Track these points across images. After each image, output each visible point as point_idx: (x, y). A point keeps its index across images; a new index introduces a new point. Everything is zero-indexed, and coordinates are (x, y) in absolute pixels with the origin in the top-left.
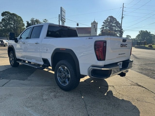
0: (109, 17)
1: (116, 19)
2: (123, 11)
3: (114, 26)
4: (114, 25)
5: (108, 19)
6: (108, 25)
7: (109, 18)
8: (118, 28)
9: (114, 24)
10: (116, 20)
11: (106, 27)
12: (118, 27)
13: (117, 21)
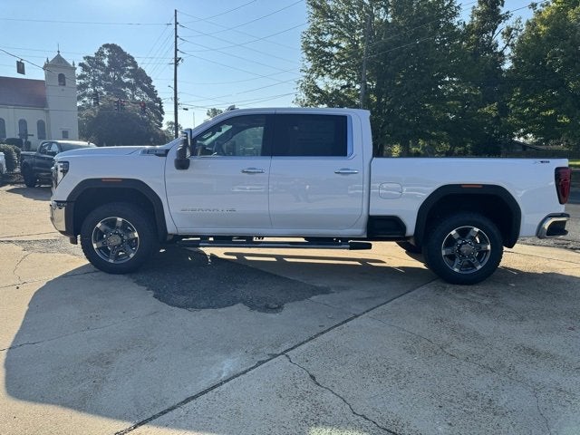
0: (106, 46)
1: (133, 58)
2: (176, 37)
3: (128, 85)
4: (127, 80)
5: (100, 53)
6: (100, 78)
7: (106, 52)
8: (144, 95)
9: (128, 76)
10: (134, 64)
11: (93, 86)
12: (144, 89)
13: (136, 66)
